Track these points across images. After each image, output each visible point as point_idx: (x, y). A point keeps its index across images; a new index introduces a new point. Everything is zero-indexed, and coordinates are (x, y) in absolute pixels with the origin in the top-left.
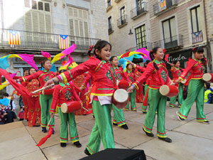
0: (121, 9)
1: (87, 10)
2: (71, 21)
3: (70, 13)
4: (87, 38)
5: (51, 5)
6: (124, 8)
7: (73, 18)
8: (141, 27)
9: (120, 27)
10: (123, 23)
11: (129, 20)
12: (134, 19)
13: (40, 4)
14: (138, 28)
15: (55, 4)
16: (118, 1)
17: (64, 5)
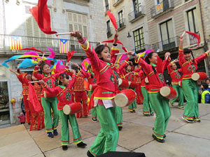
0: (119, 13)
1: (86, 15)
2: (71, 26)
3: (70, 18)
5: (51, 11)
6: (121, 11)
7: (72, 22)
9: (119, 30)
10: (122, 27)
14: (136, 31)
15: (55, 10)
16: (116, 6)
17: (64, 11)
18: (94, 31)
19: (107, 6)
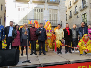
0: (76, 7)
1: (57, 10)
4: (56, 21)
5: (43, 10)
6: (77, 6)
8: (84, 14)
9: (75, 15)
10: (77, 13)
11: (79, 11)
12: (81, 11)
13: (40, 10)
14: (83, 15)
15: (45, 9)
16: (74, 4)
17: (48, 9)
18: (60, 16)
19: (71, 4)
